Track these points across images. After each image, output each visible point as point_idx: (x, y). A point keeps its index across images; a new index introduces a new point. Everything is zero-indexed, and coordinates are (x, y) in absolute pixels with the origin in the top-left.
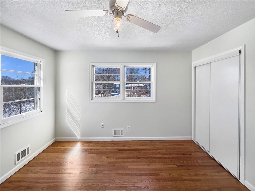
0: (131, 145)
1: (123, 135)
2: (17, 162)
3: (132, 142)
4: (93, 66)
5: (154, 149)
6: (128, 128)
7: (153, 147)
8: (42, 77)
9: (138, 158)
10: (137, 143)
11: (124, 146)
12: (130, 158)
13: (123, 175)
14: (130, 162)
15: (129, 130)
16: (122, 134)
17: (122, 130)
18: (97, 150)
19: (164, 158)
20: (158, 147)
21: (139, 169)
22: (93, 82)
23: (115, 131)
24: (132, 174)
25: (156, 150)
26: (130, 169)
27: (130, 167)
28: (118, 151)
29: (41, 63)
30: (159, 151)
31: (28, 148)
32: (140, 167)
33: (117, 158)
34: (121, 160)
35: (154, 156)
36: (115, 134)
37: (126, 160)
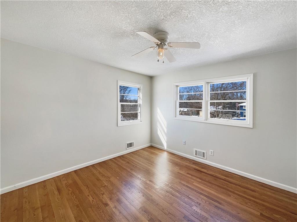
0: (211, 170)
1: (205, 158)
2: (127, 148)
3: (215, 168)
4: (177, 86)
5: (239, 186)
6: (212, 152)
7: (240, 183)
8: (141, 98)
9: (210, 183)
10: (220, 171)
11: (202, 168)
12: (200, 179)
13: (184, 185)
14: (198, 181)
15: (212, 155)
16: (204, 156)
17: (204, 153)
18: (175, 162)
19: (247, 199)
20: (249, 186)
21: (203, 190)
22: (177, 101)
23: (196, 151)
24: (193, 189)
25: (241, 187)
26: (194, 185)
27: (194, 184)
28: (193, 169)
29: (141, 88)
30: (245, 190)
31: (133, 143)
32: (205, 189)
33: (188, 173)
34: (190, 176)
35: (233, 190)
36: (196, 154)
37: (194, 178)
